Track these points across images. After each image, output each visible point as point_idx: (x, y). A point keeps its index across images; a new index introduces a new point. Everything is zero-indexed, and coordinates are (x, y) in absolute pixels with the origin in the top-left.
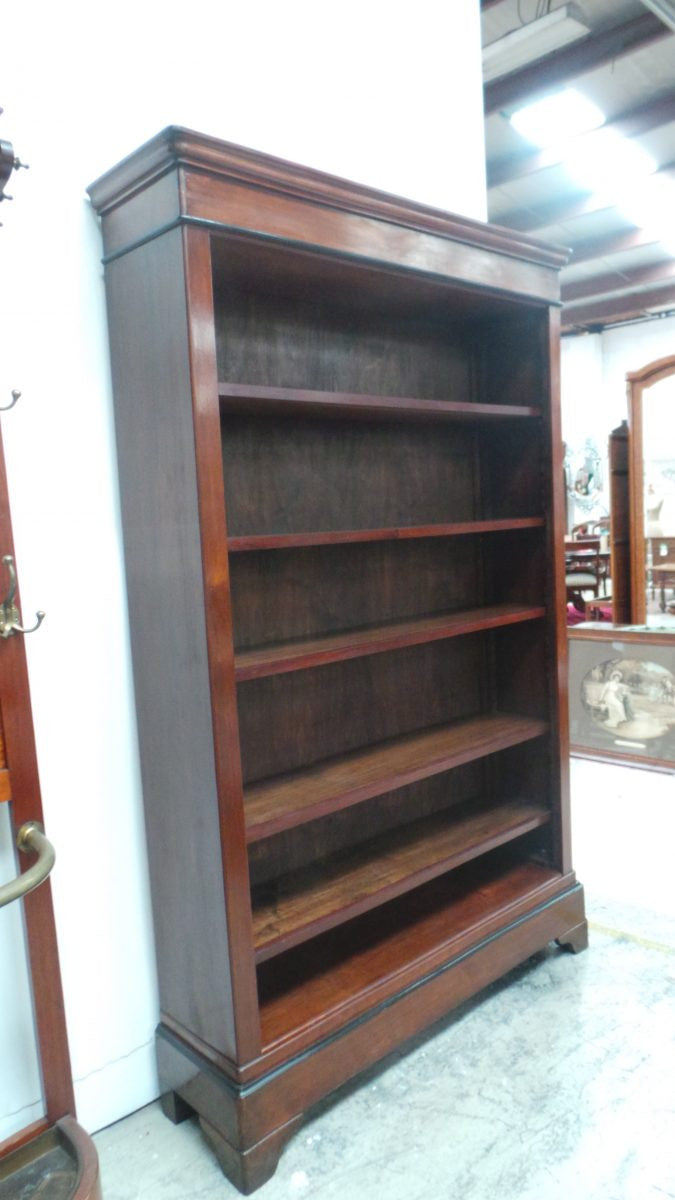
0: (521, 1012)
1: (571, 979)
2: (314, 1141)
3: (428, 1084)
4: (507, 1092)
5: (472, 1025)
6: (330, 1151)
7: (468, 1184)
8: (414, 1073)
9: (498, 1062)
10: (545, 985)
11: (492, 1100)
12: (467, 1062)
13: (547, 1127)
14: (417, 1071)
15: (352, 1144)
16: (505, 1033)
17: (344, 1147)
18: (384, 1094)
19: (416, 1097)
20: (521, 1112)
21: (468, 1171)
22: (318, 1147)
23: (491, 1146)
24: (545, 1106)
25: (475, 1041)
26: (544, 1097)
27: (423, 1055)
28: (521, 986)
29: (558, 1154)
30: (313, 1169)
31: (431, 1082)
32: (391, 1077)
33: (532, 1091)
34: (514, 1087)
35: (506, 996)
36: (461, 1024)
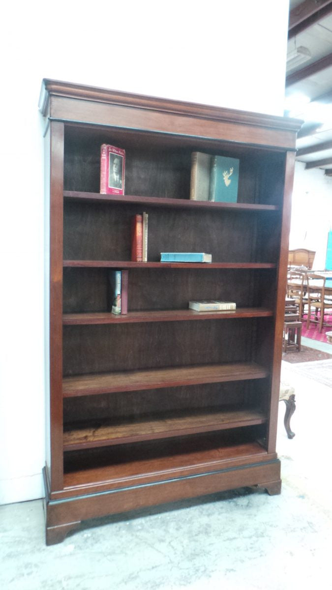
0: (219, 514)
1: (258, 506)
2: (87, 536)
3: (151, 530)
4: (183, 546)
5: (193, 512)
6: (90, 542)
7: (133, 578)
8: (149, 523)
9: (190, 532)
10: (242, 506)
11: (173, 547)
12: (176, 527)
13: (187, 569)
14: (151, 523)
15: (101, 543)
16: (205, 520)
17: (96, 543)
18: (130, 528)
19: (142, 534)
20: (182, 557)
21: (138, 573)
22: (88, 538)
23: (156, 567)
24: (194, 559)
25: (187, 519)
26: (198, 555)
27: (160, 517)
28: (230, 502)
29: (182, 582)
30: (78, 546)
31: (153, 530)
32: (138, 522)
33: (194, 550)
34: (187, 545)
35: (219, 505)
36: (188, 510)
